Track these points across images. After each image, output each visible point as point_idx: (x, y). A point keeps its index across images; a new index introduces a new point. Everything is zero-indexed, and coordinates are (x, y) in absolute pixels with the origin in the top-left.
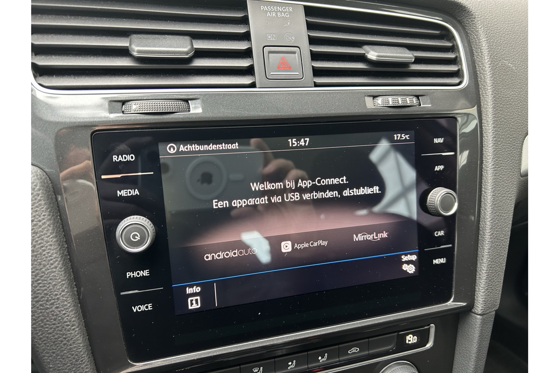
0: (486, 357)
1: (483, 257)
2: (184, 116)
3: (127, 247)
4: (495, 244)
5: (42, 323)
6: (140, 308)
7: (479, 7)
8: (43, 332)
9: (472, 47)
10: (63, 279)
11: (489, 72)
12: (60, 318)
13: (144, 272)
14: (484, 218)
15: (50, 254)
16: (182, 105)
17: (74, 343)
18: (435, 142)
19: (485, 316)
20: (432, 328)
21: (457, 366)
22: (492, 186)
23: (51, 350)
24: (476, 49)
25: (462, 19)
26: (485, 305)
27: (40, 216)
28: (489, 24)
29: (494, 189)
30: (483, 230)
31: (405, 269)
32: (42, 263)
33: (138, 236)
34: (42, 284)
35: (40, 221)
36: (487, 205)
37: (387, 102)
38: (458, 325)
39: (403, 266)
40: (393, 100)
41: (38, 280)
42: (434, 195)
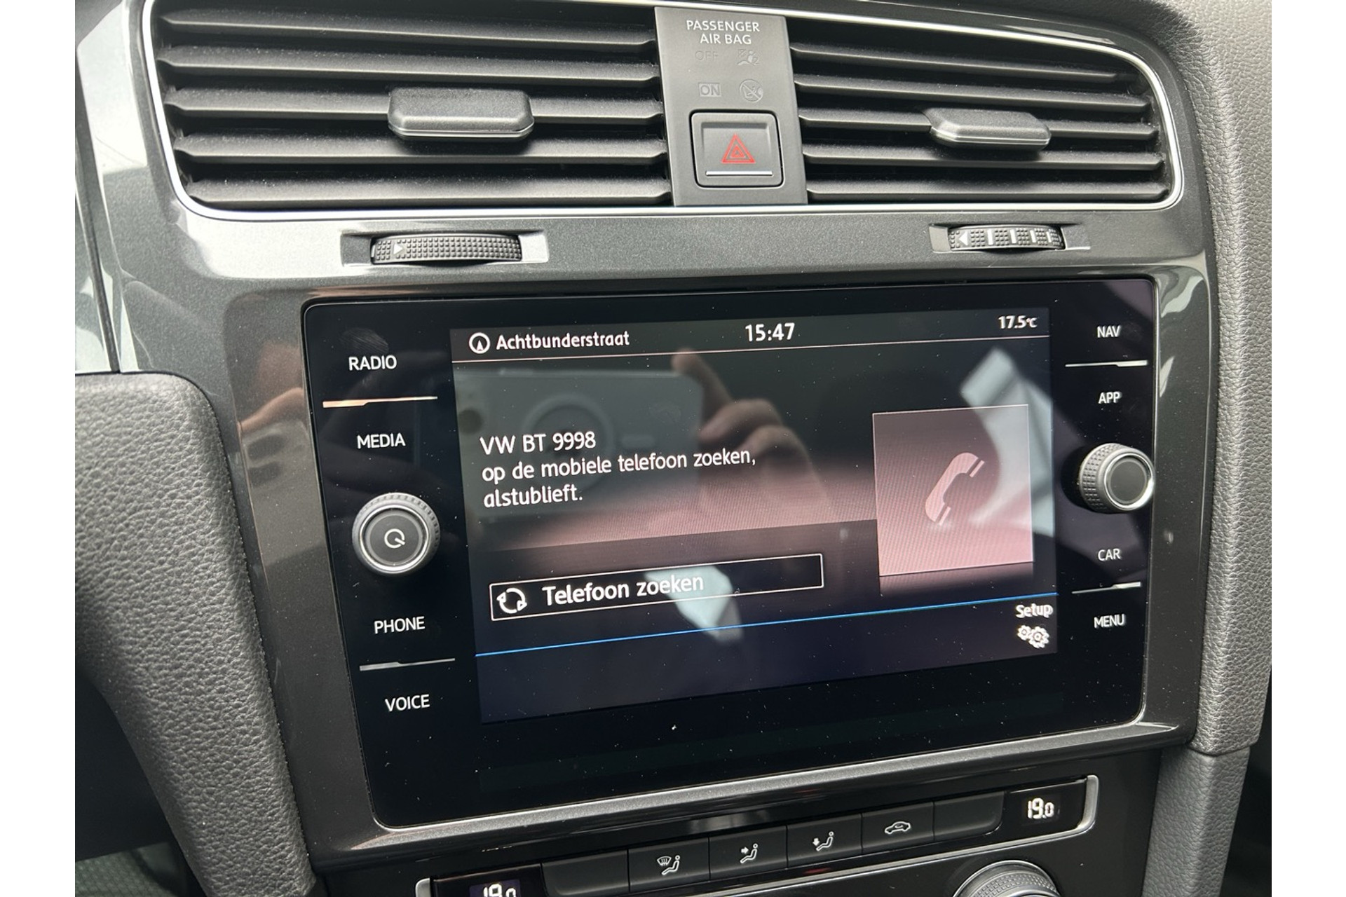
0: (1226, 858)
1: (1219, 614)
2: (508, 268)
3: (376, 561)
4: (1250, 584)
5: (188, 725)
6: (401, 704)
7: (1210, 14)
8: (188, 745)
9: (1194, 110)
10: (235, 627)
11: (1234, 168)
12: (227, 715)
13: (412, 622)
14: (1223, 521)
15: (208, 572)
16: (504, 245)
17: (256, 772)
18: (1099, 336)
19: (1225, 758)
20: (1093, 786)
21: (1154, 881)
22: (1242, 442)
23: (205, 787)
24: (1204, 114)
25: (1168, 44)
26: (1223, 732)
27: (189, 486)
28: (1235, 54)
29: (1247, 451)
30: (1220, 548)
31: (1024, 638)
32: (193, 590)
33: (400, 538)
34: (191, 637)
35: (189, 497)
36: (1229, 489)
37: (983, 239)
38: (1158, 779)
39: (1020, 630)
40: (996, 234)
41: (183, 627)
42: (1095, 462)
